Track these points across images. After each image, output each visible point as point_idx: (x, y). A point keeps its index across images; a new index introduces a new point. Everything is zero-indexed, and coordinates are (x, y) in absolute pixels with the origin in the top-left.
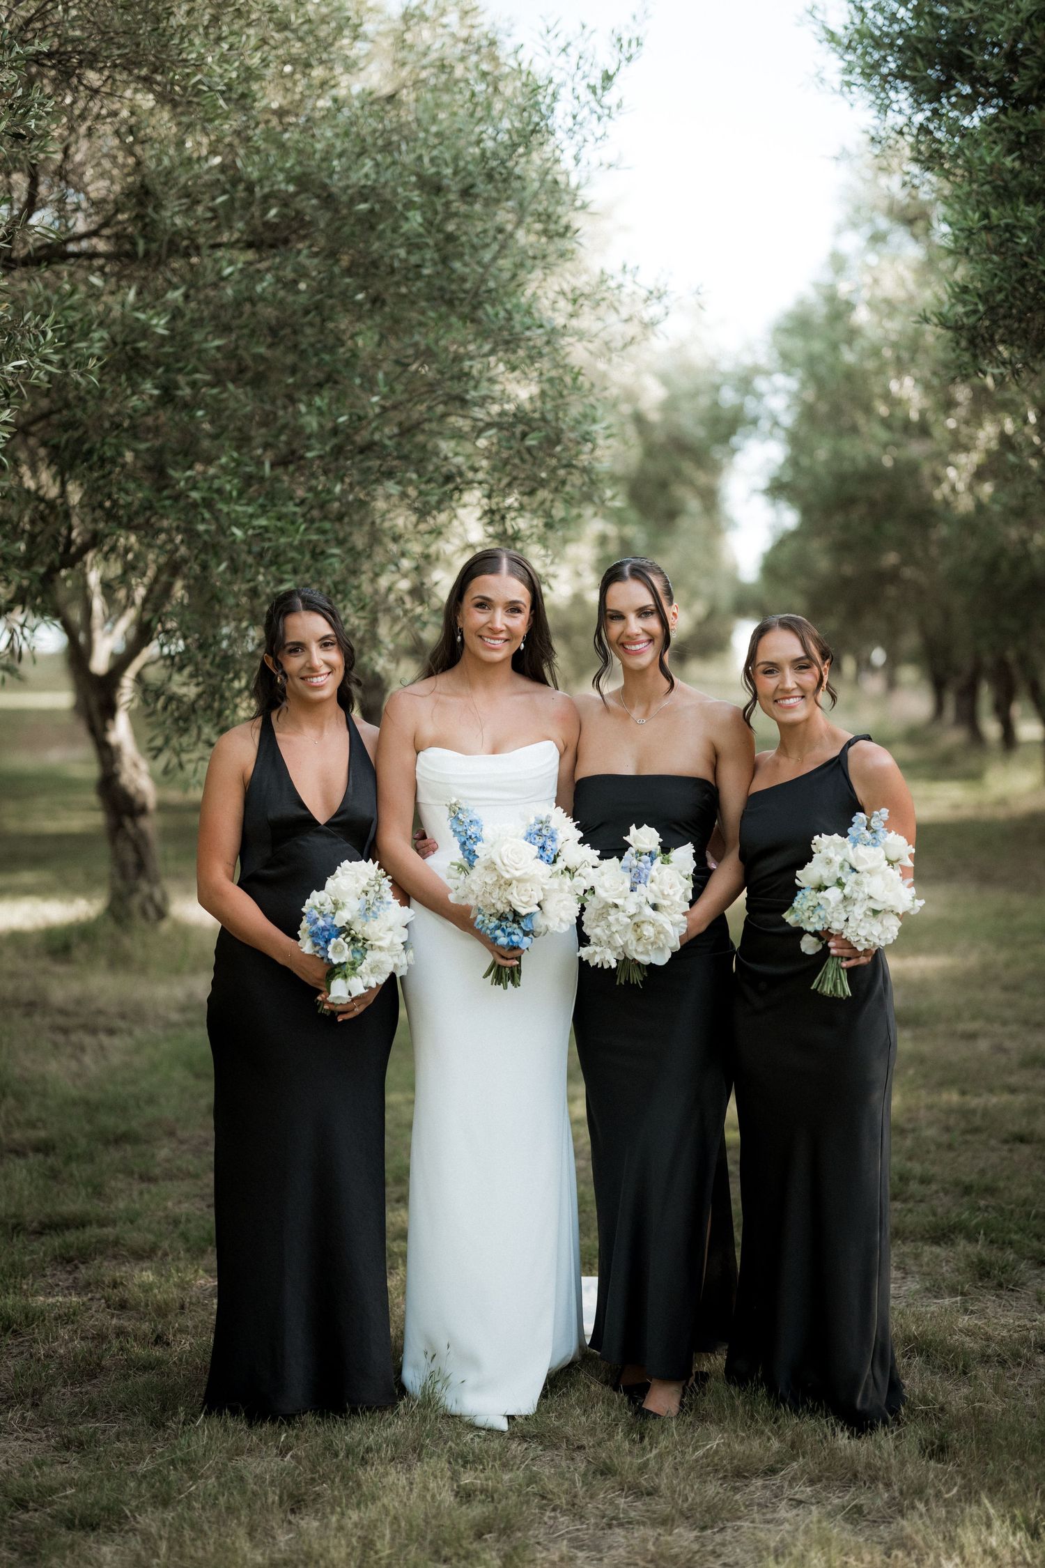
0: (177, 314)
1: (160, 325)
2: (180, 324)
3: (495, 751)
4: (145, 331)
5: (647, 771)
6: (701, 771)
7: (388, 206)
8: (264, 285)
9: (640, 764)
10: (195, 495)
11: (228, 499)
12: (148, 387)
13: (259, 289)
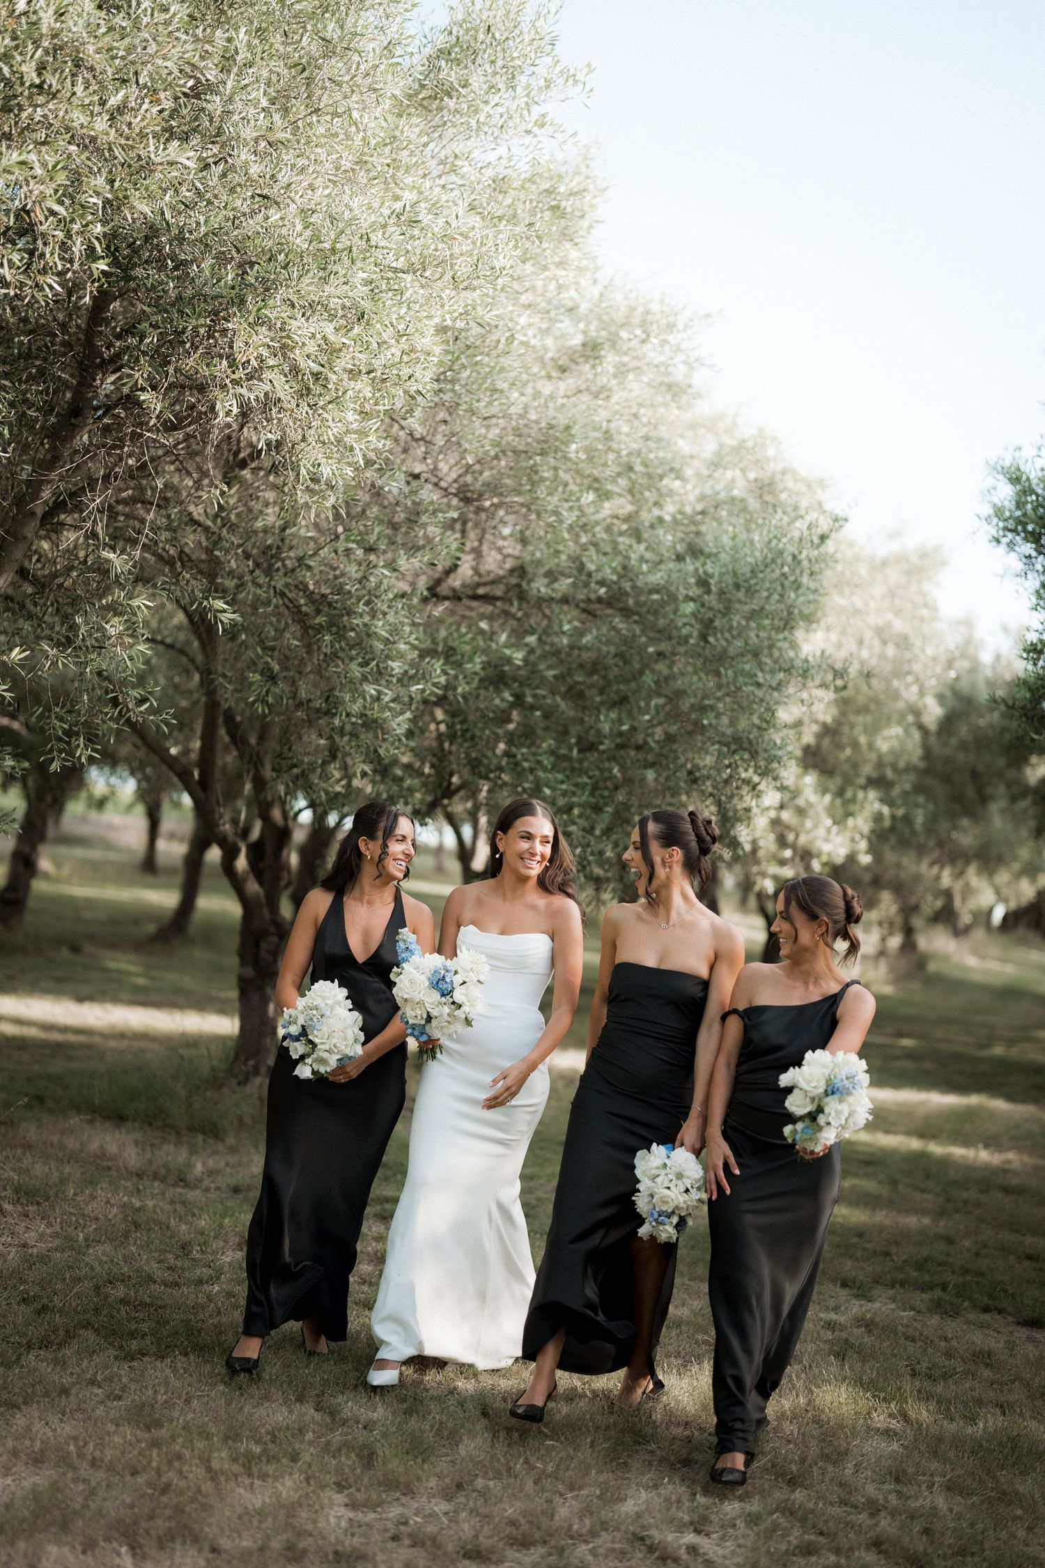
0: (531, 651)
1: (518, 656)
2: (532, 658)
3: (502, 933)
4: (509, 660)
5: (663, 967)
6: (704, 972)
7: (673, 598)
8: (587, 639)
9: (661, 960)
10: (526, 764)
11: (545, 770)
12: (507, 695)
13: (584, 641)
